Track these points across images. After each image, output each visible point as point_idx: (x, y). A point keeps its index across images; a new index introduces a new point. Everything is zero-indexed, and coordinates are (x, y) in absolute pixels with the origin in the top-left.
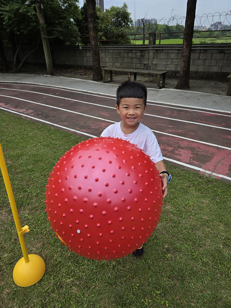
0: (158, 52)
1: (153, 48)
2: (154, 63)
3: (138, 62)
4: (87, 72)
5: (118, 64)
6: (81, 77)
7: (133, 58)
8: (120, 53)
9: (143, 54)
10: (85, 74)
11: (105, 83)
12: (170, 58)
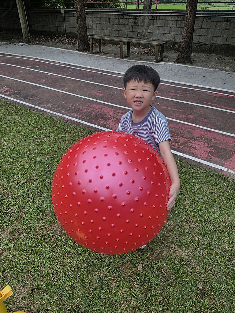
0: (154, 18)
1: (149, 13)
2: (149, 31)
3: (130, 30)
4: (70, 40)
5: (107, 32)
6: (63, 46)
7: (125, 25)
8: (110, 18)
9: (137, 21)
10: (69, 43)
11: (93, 54)
12: (168, 26)
